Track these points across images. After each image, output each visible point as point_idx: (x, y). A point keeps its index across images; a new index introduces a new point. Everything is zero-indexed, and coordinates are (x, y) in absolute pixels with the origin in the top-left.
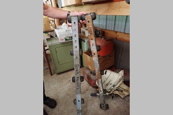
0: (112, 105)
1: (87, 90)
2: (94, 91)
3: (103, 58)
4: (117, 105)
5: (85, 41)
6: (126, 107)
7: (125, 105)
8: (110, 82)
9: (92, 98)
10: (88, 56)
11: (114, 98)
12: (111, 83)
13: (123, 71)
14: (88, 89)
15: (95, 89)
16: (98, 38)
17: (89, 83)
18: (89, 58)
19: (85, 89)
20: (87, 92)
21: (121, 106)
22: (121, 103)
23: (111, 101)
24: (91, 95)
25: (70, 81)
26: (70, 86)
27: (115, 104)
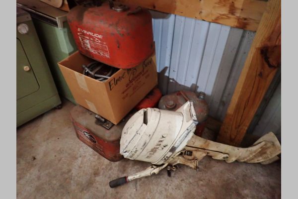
0: (171, 194)
1: (96, 174)
2: (117, 168)
3: (126, 73)
4: (184, 188)
5: (56, 24)
6: (204, 188)
7: (201, 182)
8: (161, 141)
9: (117, 193)
10: (76, 73)
11: (173, 174)
12: (163, 144)
13: (192, 103)
14: (98, 169)
15: (117, 163)
16: (100, 8)
17: (97, 151)
18: (84, 79)
19: (91, 171)
20: (97, 179)
21: (194, 189)
22: (191, 180)
23: (167, 184)
24: (112, 187)
25: (34, 159)
26: (39, 178)
27: (178, 187)
